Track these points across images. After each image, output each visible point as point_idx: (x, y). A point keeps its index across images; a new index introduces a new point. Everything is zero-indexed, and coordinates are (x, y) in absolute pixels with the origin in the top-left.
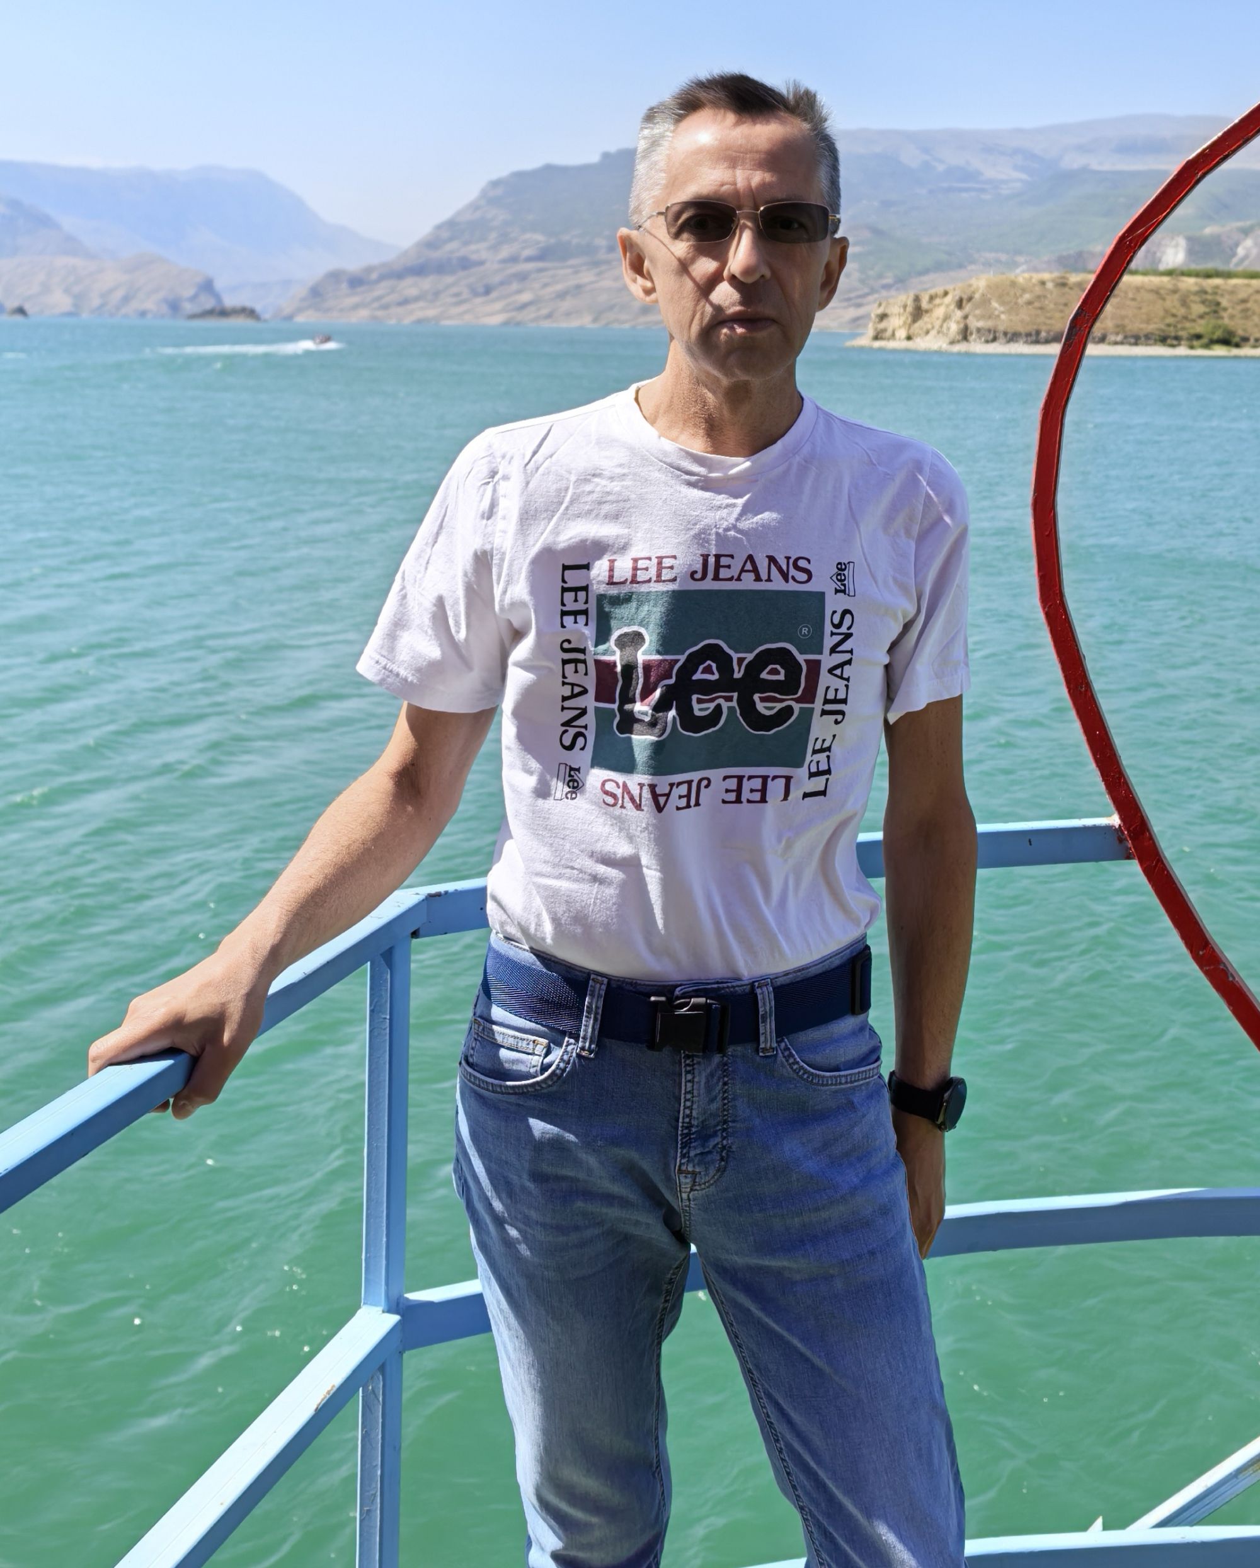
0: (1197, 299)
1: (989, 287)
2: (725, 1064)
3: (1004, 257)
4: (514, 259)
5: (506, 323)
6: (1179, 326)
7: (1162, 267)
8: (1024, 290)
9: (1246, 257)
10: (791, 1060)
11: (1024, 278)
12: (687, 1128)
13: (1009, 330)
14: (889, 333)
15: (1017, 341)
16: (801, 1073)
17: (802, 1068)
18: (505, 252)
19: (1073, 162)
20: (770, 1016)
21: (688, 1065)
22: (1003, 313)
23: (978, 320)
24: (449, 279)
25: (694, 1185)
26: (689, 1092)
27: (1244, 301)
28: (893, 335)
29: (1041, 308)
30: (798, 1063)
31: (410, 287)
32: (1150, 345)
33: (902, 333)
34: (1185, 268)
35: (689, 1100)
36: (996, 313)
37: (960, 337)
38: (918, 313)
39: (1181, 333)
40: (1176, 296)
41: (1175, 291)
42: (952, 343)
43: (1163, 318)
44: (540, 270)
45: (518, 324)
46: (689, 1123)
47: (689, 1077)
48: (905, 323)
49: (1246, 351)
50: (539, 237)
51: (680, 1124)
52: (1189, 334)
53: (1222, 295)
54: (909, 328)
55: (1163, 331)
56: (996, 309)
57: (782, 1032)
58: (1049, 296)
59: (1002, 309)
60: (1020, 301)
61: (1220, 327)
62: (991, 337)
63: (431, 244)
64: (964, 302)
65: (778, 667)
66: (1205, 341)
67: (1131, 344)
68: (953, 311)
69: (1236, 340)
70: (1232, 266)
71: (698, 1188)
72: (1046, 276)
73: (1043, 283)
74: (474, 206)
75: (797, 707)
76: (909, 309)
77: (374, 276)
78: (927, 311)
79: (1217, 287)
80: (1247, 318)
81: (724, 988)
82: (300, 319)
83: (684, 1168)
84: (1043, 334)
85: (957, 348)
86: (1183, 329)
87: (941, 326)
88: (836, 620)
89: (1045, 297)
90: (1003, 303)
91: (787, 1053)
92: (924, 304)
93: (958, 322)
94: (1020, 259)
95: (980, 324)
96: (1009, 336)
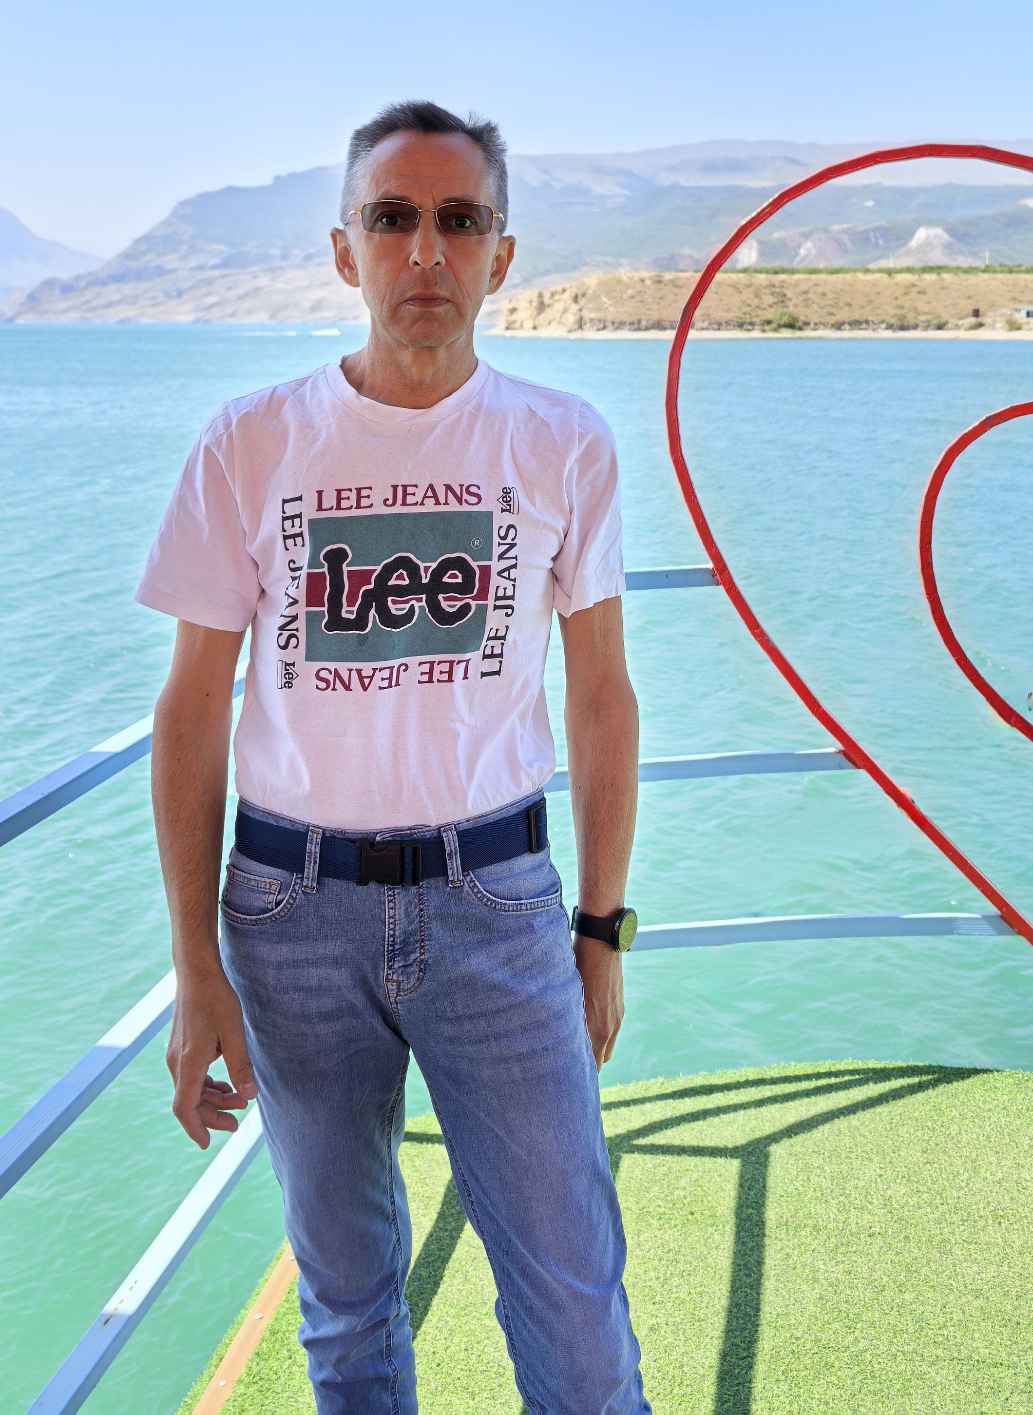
0: (768, 291)
1: (599, 285)
2: (421, 895)
3: (610, 260)
4: (201, 267)
5: (196, 321)
6: (753, 314)
7: (739, 266)
8: (628, 287)
9: (807, 256)
10: (476, 890)
11: (628, 277)
12: (392, 945)
13: (616, 320)
14: (518, 325)
15: (622, 329)
16: (484, 901)
17: (485, 896)
18: (194, 262)
19: (665, 180)
20: (456, 854)
21: (391, 896)
22: (611, 305)
23: (590, 312)
24: (146, 285)
25: (399, 992)
26: (392, 917)
27: (805, 293)
28: (522, 325)
29: (642, 301)
30: (481, 892)
31: (113, 292)
32: (730, 330)
33: (529, 324)
34: (757, 267)
35: (392, 923)
36: (606, 306)
37: (577, 326)
38: (542, 307)
39: (754, 320)
40: (751, 289)
41: (749, 286)
42: (570, 331)
43: (741, 307)
44: (224, 276)
45: (206, 322)
46: (394, 941)
47: (391, 905)
48: (531, 316)
49: (808, 333)
50: (223, 248)
51: (386, 943)
52: (761, 320)
53: (787, 288)
54: (535, 320)
55: (740, 318)
56: (605, 303)
57: (466, 867)
58: (648, 291)
59: (610, 303)
60: (625, 296)
61: (786, 314)
62: (601, 326)
63: (129, 255)
64: (579, 297)
65: (456, 572)
66: (774, 325)
67: (714, 329)
68: (570, 305)
69: (800, 324)
70: (795, 265)
71: (402, 993)
72: (645, 274)
73: (643, 281)
74: (166, 223)
75: (473, 604)
76: (535, 304)
77: (83, 284)
78: (549, 306)
79: (783, 282)
80: (807, 306)
81: (415, 833)
82: (21, 321)
83: (390, 977)
84: (644, 323)
85: (573, 336)
86: (757, 316)
87: (561, 318)
88: (502, 534)
89: (644, 292)
90: (610, 298)
91: (472, 885)
92: (547, 300)
93: (574, 314)
94: (623, 261)
95: (593, 315)
96: (616, 324)
